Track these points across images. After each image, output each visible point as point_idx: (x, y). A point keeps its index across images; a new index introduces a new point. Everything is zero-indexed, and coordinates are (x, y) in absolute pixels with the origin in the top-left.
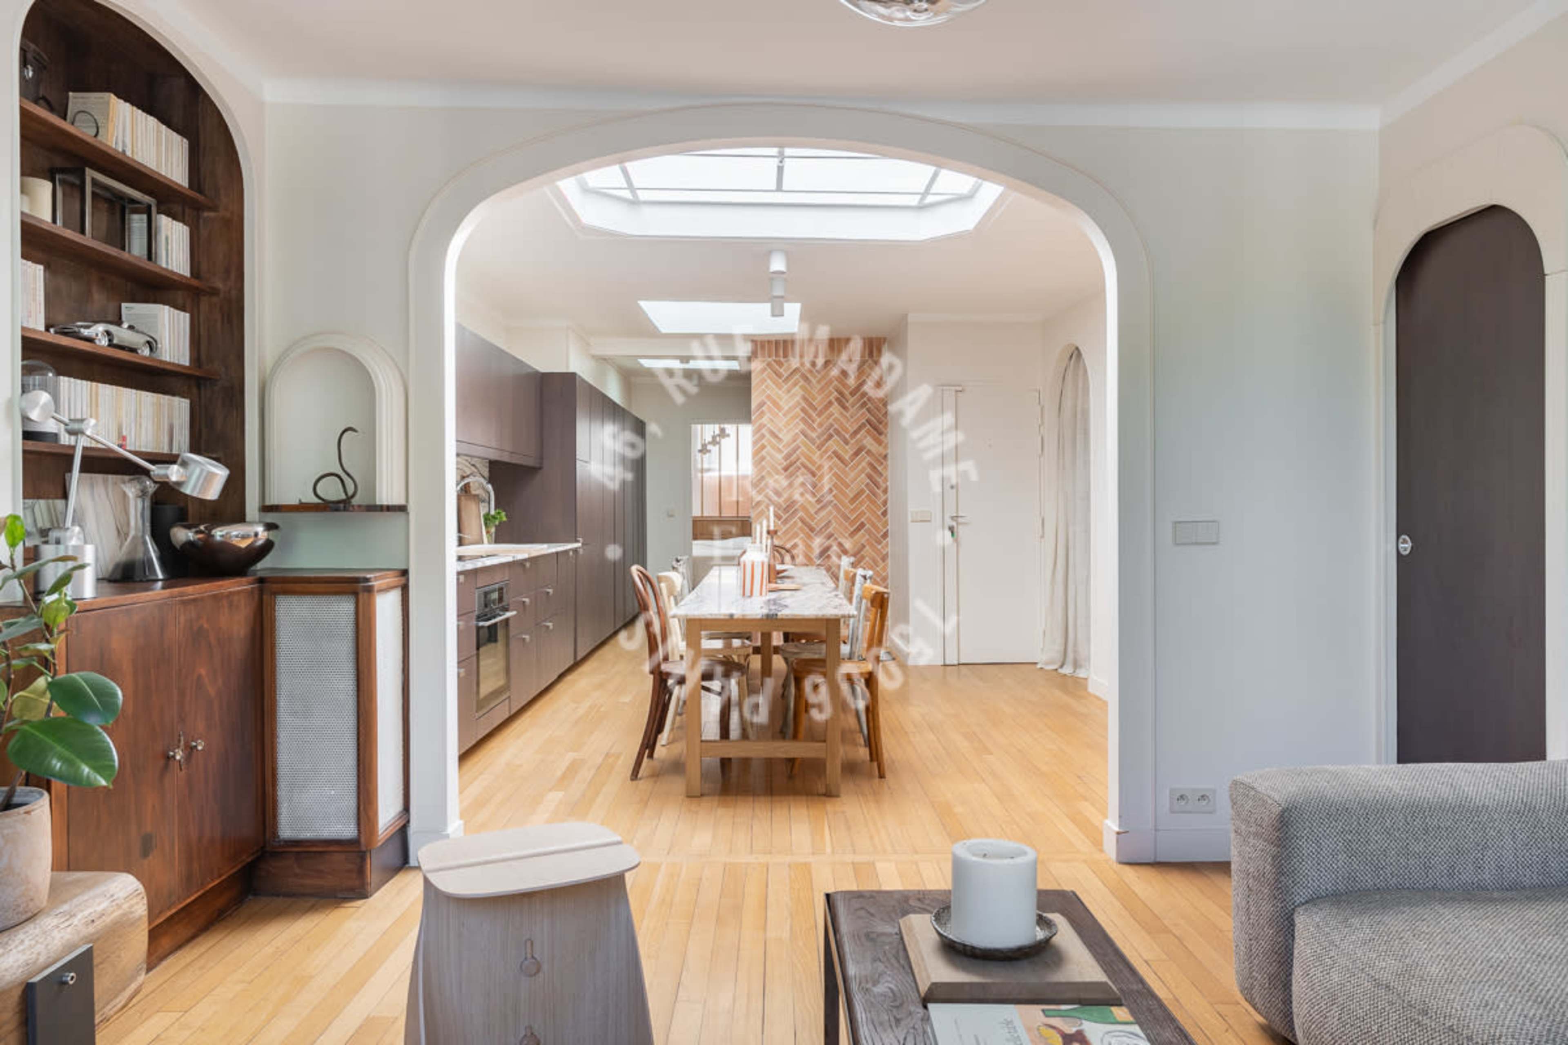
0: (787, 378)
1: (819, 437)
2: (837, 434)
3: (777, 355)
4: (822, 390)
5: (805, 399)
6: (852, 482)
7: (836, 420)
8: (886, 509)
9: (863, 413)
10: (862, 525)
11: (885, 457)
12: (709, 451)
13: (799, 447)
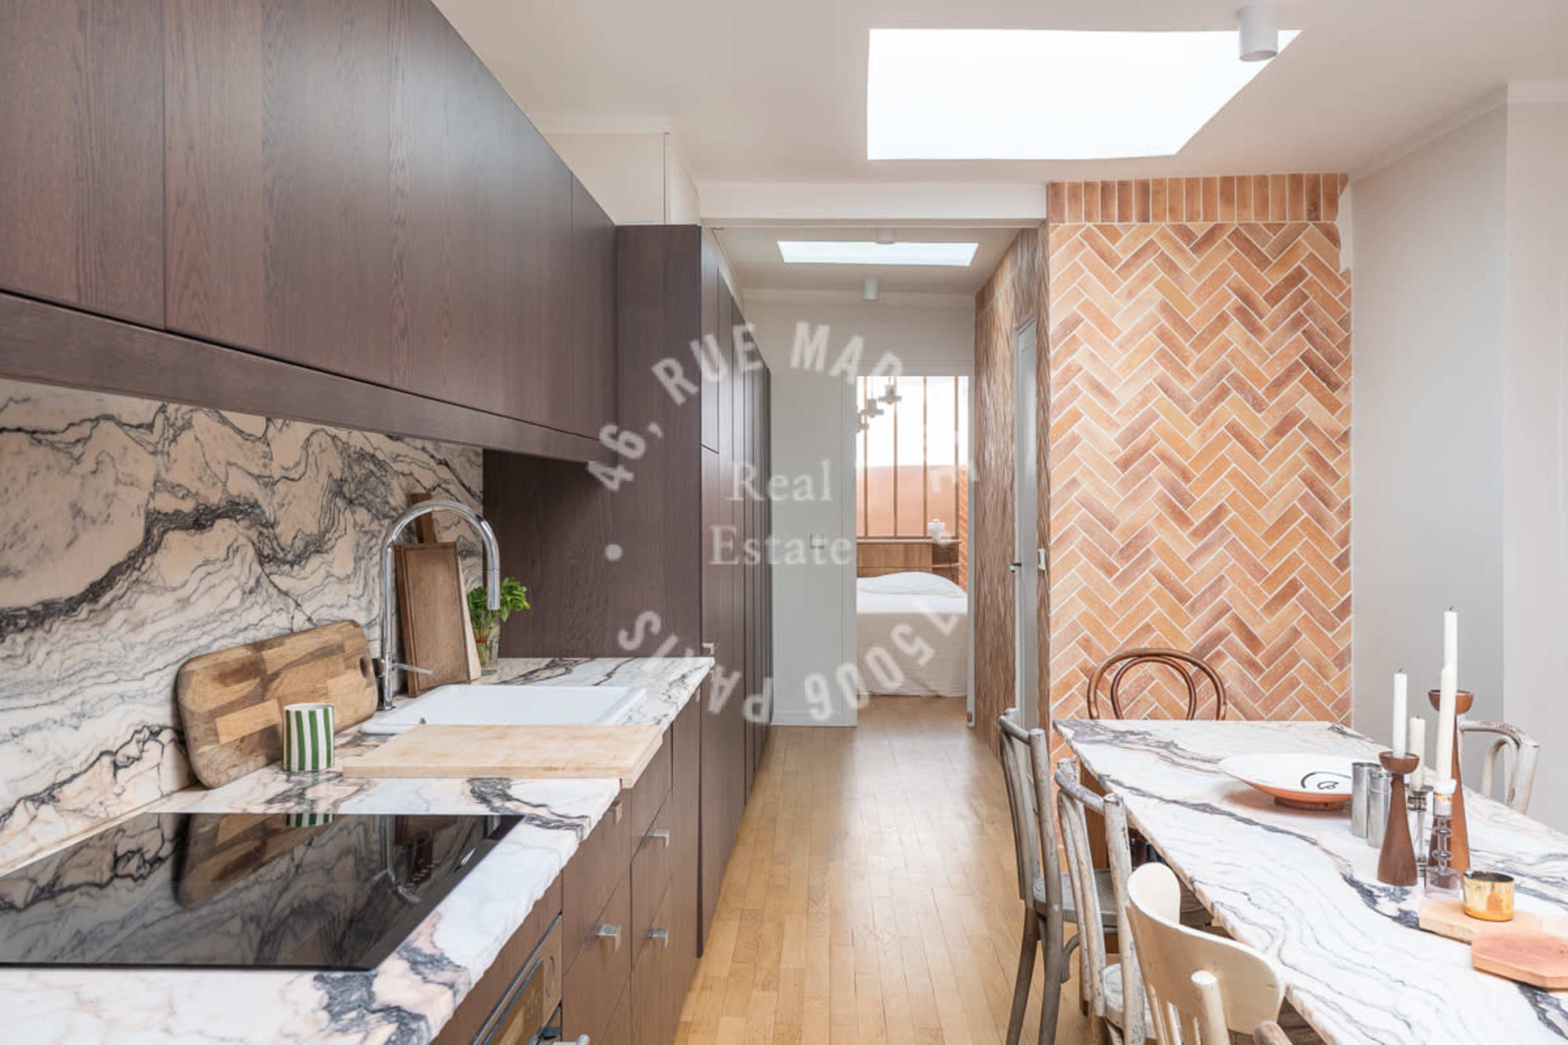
0: (1127, 265)
1: (1197, 395)
2: (1236, 389)
3: (1106, 216)
4: (1202, 293)
5: (1165, 308)
6: (1271, 494)
7: (1233, 357)
8: (1347, 552)
9: (1298, 340)
10: (1293, 587)
11: (1345, 437)
12: (881, 412)
13: (1152, 417)
